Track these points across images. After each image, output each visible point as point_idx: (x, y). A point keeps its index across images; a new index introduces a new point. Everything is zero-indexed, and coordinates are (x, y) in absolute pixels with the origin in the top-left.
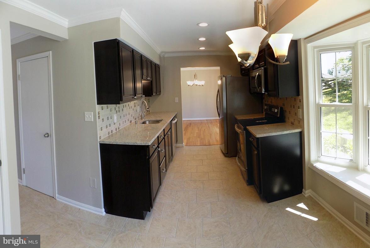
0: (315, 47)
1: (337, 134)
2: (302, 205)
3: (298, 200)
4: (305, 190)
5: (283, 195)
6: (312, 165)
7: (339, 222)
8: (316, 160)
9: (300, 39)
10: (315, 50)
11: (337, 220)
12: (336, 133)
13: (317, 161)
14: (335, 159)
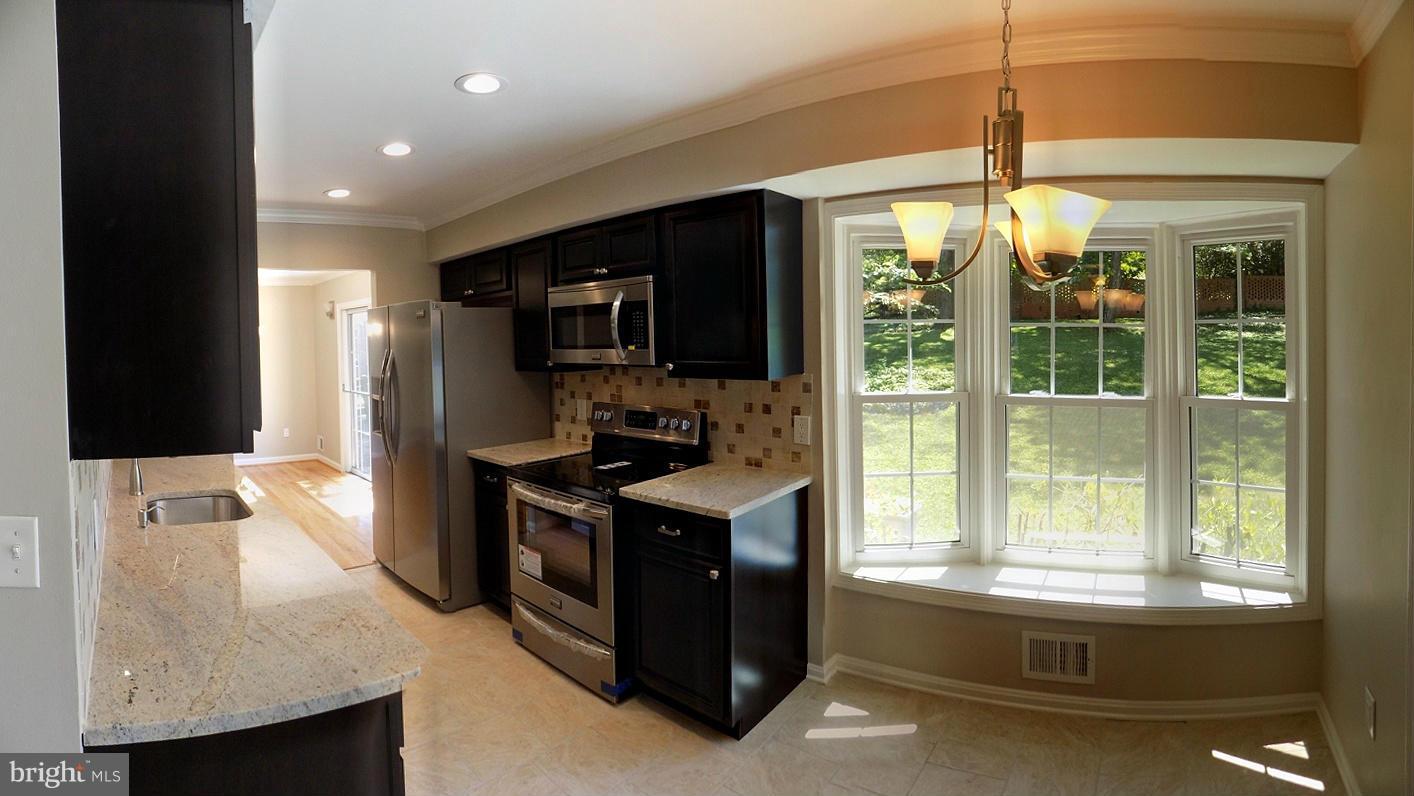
0: (851, 229)
1: (915, 479)
2: (835, 709)
3: (813, 698)
4: (820, 663)
5: (764, 702)
6: (850, 578)
7: (971, 703)
8: (851, 560)
9: (816, 199)
10: (853, 235)
11: (961, 700)
12: (911, 475)
13: (856, 564)
14: (910, 548)
